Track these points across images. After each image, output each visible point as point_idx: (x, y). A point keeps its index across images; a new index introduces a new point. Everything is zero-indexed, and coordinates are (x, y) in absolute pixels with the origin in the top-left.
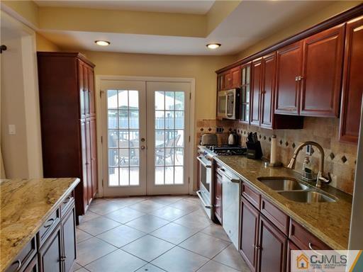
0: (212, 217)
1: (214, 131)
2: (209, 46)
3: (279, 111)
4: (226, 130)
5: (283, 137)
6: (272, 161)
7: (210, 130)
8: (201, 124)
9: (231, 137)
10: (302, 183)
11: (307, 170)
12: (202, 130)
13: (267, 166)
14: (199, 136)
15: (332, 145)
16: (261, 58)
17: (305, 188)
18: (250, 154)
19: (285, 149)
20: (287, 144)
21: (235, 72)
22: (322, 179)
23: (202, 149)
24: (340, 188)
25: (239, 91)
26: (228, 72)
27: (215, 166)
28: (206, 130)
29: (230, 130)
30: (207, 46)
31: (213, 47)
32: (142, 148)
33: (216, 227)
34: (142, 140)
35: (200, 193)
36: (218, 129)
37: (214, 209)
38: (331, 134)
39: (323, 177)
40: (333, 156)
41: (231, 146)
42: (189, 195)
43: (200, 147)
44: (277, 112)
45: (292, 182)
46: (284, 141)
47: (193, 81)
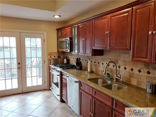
0: (60, 100)
1: (56, 57)
2: (55, 16)
3: (94, 48)
4: (62, 57)
5: (92, 59)
6: (89, 70)
7: (55, 57)
8: (50, 54)
9: (65, 60)
10: (107, 80)
11: (108, 74)
12: (51, 57)
13: (87, 72)
14: (50, 60)
15: (119, 62)
16: (84, 23)
17: (109, 82)
18: (77, 68)
19: (94, 65)
20: (95, 62)
21: (68, 30)
22: (117, 77)
23: (52, 66)
24: (124, 81)
25: (71, 39)
26: (63, 29)
27: (61, 74)
28: (53, 57)
29: (64, 57)
30: (54, 16)
31: (57, 17)
32: (19, 68)
33: (63, 104)
34: (19, 64)
35: (52, 88)
36: (58, 56)
37: (61, 96)
38: (118, 58)
39: (117, 76)
40: (119, 67)
41: (66, 64)
42: (45, 90)
43: (51, 66)
44: (93, 48)
45: (102, 80)
46: (93, 61)
47: (45, 33)
